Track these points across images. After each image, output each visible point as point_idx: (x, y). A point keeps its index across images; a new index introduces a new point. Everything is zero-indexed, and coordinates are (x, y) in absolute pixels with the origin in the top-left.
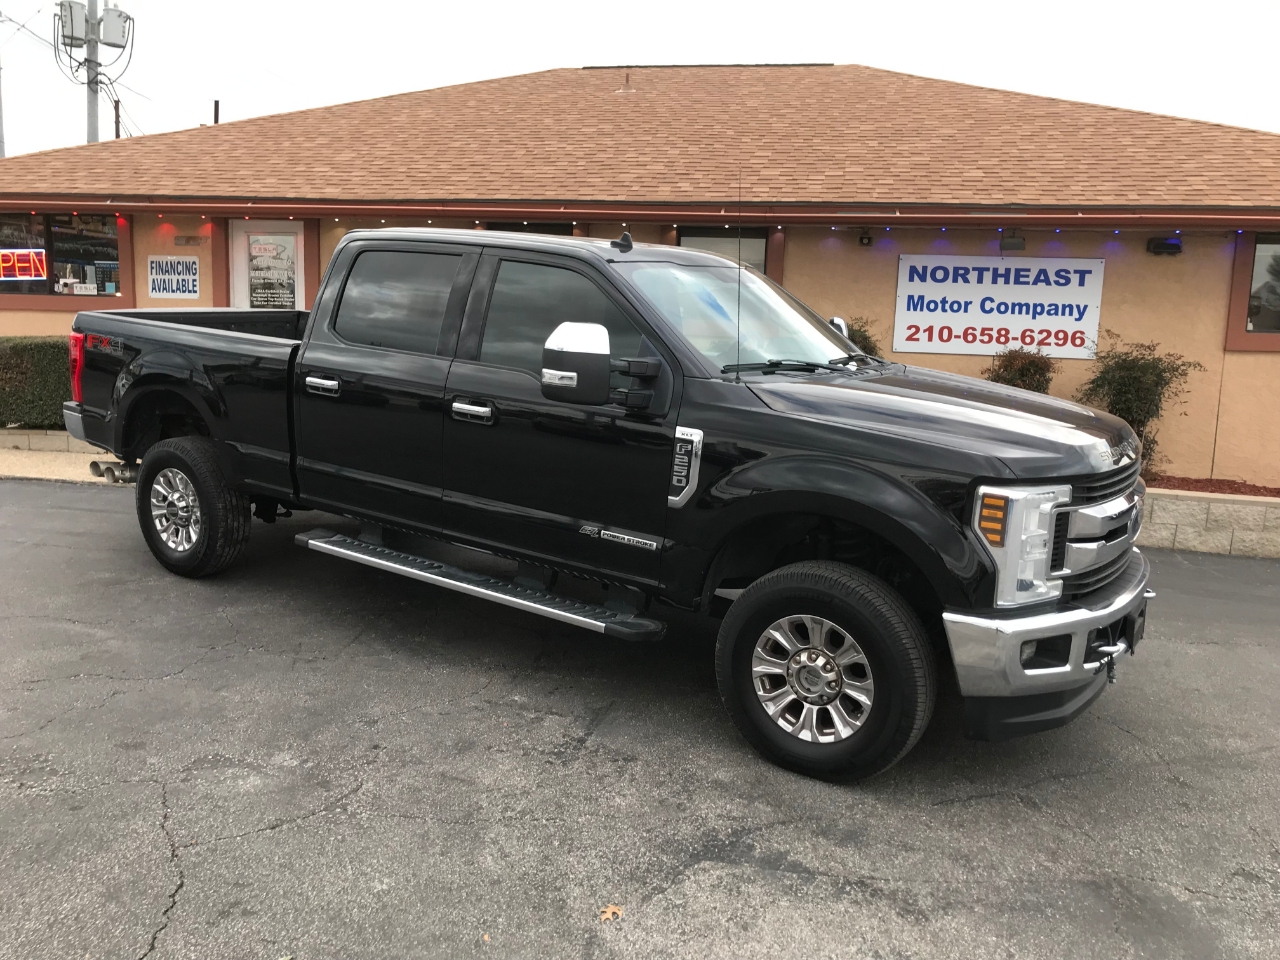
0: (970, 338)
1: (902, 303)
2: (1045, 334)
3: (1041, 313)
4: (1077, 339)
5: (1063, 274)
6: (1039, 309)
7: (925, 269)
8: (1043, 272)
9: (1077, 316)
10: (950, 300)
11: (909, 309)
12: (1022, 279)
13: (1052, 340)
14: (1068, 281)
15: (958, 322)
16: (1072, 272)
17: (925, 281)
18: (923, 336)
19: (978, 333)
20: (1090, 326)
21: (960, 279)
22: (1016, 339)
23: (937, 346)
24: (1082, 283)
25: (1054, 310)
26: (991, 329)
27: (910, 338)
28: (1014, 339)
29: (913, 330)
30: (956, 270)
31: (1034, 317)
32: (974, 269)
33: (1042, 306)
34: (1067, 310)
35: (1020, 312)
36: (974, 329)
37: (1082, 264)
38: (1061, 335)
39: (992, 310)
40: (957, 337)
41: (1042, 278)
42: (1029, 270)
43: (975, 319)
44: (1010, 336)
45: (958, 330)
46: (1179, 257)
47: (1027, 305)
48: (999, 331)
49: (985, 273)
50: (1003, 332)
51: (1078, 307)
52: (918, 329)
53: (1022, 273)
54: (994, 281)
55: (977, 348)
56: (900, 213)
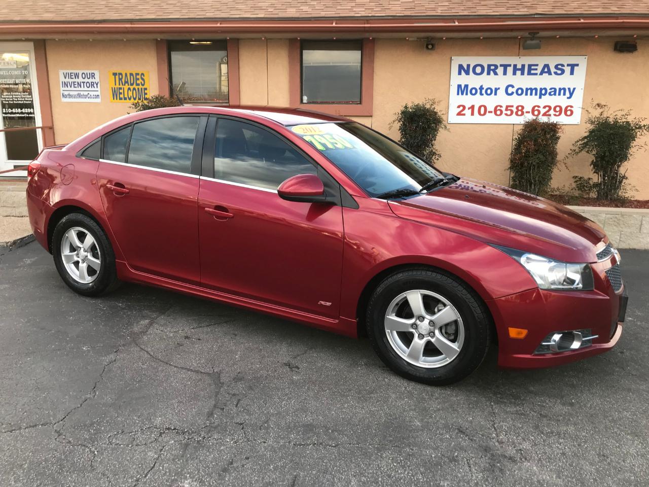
0: (498, 112)
1: (454, 89)
2: (547, 109)
3: (545, 94)
4: (569, 111)
5: (560, 67)
6: (543, 92)
7: (468, 66)
8: (547, 66)
9: (569, 96)
10: (485, 87)
11: (458, 94)
12: (532, 72)
13: (552, 112)
14: (563, 72)
15: (490, 102)
16: (566, 65)
17: (469, 74)
18: (468, 112)
19: (503, 109)
20: (577, 102)
21: (492, 72)
22: (528, 112)
23: (477, 119)
24: (572, 73)
25: (554, 92)
26: (512, 106)
27: (459, 114)
28: (527, 112)
29: (461, 108)
30: (489, 66)
31: (540, 97)
32: (501, 65)
33: (545, 89)
34: (562, 91)
35: (531, 94)
36: (501, 106)
37: (572, 60)
38: (558, 109)
39: (512, 93)
40: (491, 112)
41: (546, 70)
42: (537, 65)
43: (502, 99)
44: (525, 110)
45: (491, 108)
46: (635, 53)
47: (536, 89)
48: (517, 108)
49: (508, 68)
50: (520, 108)
51: (569, 89)
52: (464, 107)
53: (533, 67)
54: (514, 74)
55: (503, 119)
56: (458, 23)
